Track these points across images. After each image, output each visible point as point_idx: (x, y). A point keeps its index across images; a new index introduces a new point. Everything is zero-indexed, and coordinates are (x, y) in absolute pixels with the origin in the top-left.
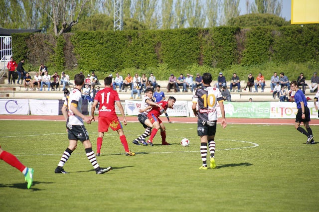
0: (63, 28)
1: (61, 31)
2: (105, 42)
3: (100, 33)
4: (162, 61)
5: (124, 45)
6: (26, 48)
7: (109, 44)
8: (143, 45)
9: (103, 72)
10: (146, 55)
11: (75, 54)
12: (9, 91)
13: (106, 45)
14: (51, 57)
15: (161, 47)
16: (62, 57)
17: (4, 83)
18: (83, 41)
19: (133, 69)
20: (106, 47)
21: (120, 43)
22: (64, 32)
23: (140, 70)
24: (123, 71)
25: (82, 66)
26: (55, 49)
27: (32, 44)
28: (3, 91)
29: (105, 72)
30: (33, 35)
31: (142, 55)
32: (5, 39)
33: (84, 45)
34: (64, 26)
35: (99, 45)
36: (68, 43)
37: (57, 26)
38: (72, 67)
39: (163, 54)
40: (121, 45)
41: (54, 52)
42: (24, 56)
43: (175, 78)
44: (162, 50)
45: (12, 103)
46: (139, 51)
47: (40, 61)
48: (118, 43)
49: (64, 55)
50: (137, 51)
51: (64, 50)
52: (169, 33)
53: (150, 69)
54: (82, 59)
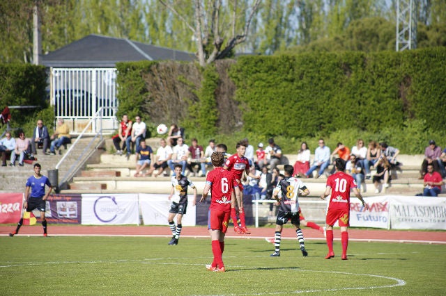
0: (215, 51)
1: (212, 57)
2: (297, 77)
3: (288, 59)
4: (413, 116)
5: (335, 82)
6: (144, 91)
7: (305, 80)
8: (373, 83)
9: (293, 139)
10: (379, 103)
11: (239, 103)
12: (107, 177)
13: (300, 84)
14: (192, 108)
15: (413, 86)
16: (213, 108)
17: (99, 162)
18: (254, 75)
19: (354, 131)
20: (298, 88)
21: (328, 78)
22: (217, 57)
23: (366, 134)
24: (334, 135)
25: (251, 126)
26: (199, 92)
27: (155, 83)
28: (96, 178)
29: (297, 137)
30: (158, 65)
31: (372, 102)
32: (106, 73)
33: (256, 83)
34: (219, 46)
35: (285, 84)
36: (225, 81)
37: (204, 47)
38: (232, 128)
39: (415, 101)
40: (329, 83)
41: (196, 99)
42: (141, 109)
43: (439, 149)
44: (413, 92)
45: (105, 203)
46: (366, 95)
47: (171, 117)
48: (323, 78)
49: (217, 104)
50: (361, 95)
51: (216, 94)
52: (430, 56)
53: (386, 131)
54: (251, 112)
